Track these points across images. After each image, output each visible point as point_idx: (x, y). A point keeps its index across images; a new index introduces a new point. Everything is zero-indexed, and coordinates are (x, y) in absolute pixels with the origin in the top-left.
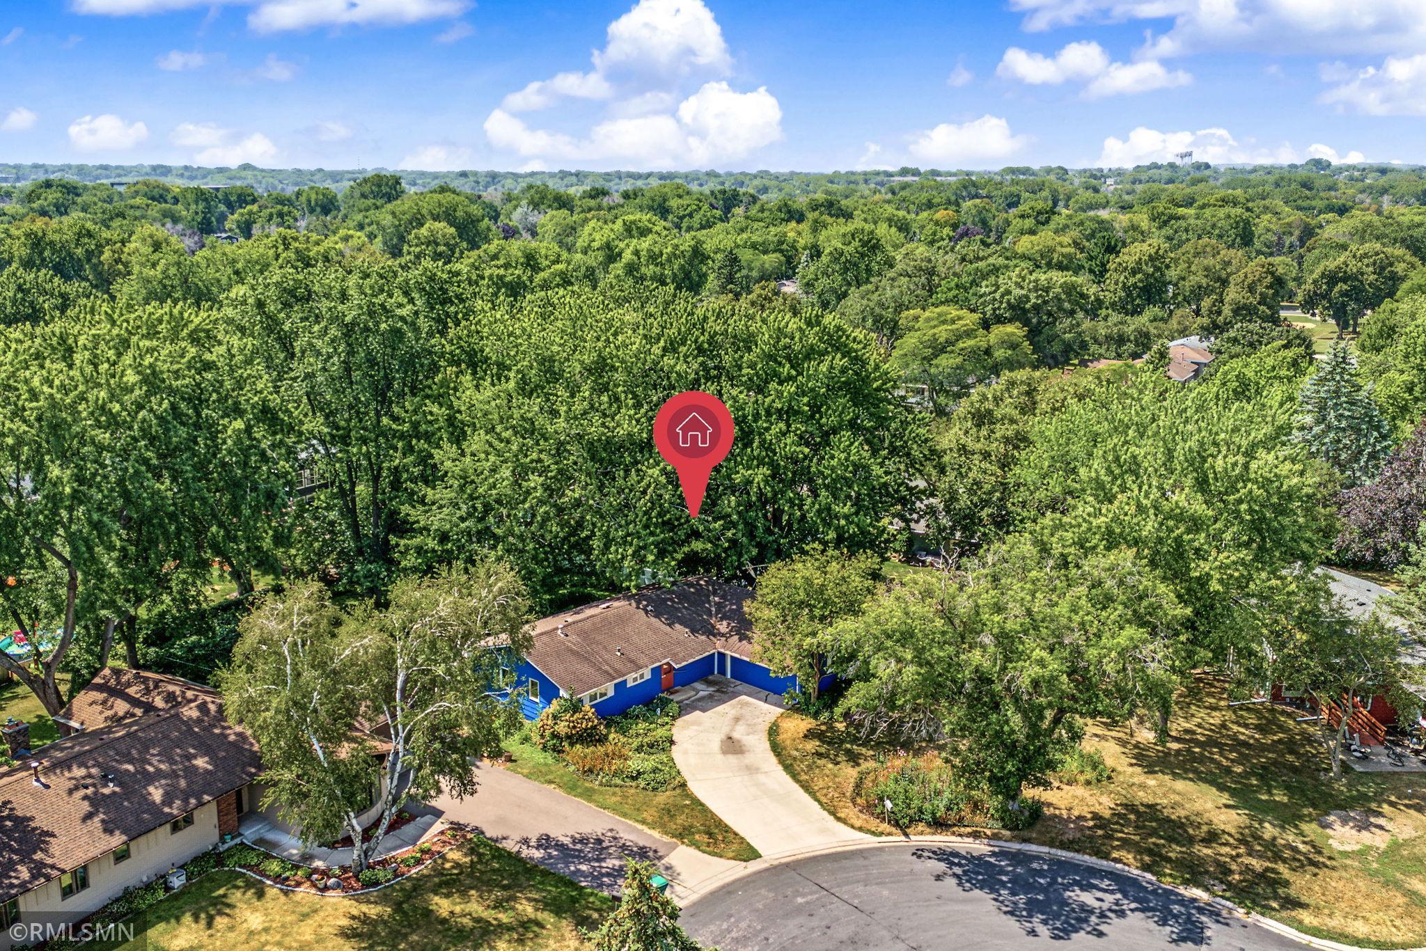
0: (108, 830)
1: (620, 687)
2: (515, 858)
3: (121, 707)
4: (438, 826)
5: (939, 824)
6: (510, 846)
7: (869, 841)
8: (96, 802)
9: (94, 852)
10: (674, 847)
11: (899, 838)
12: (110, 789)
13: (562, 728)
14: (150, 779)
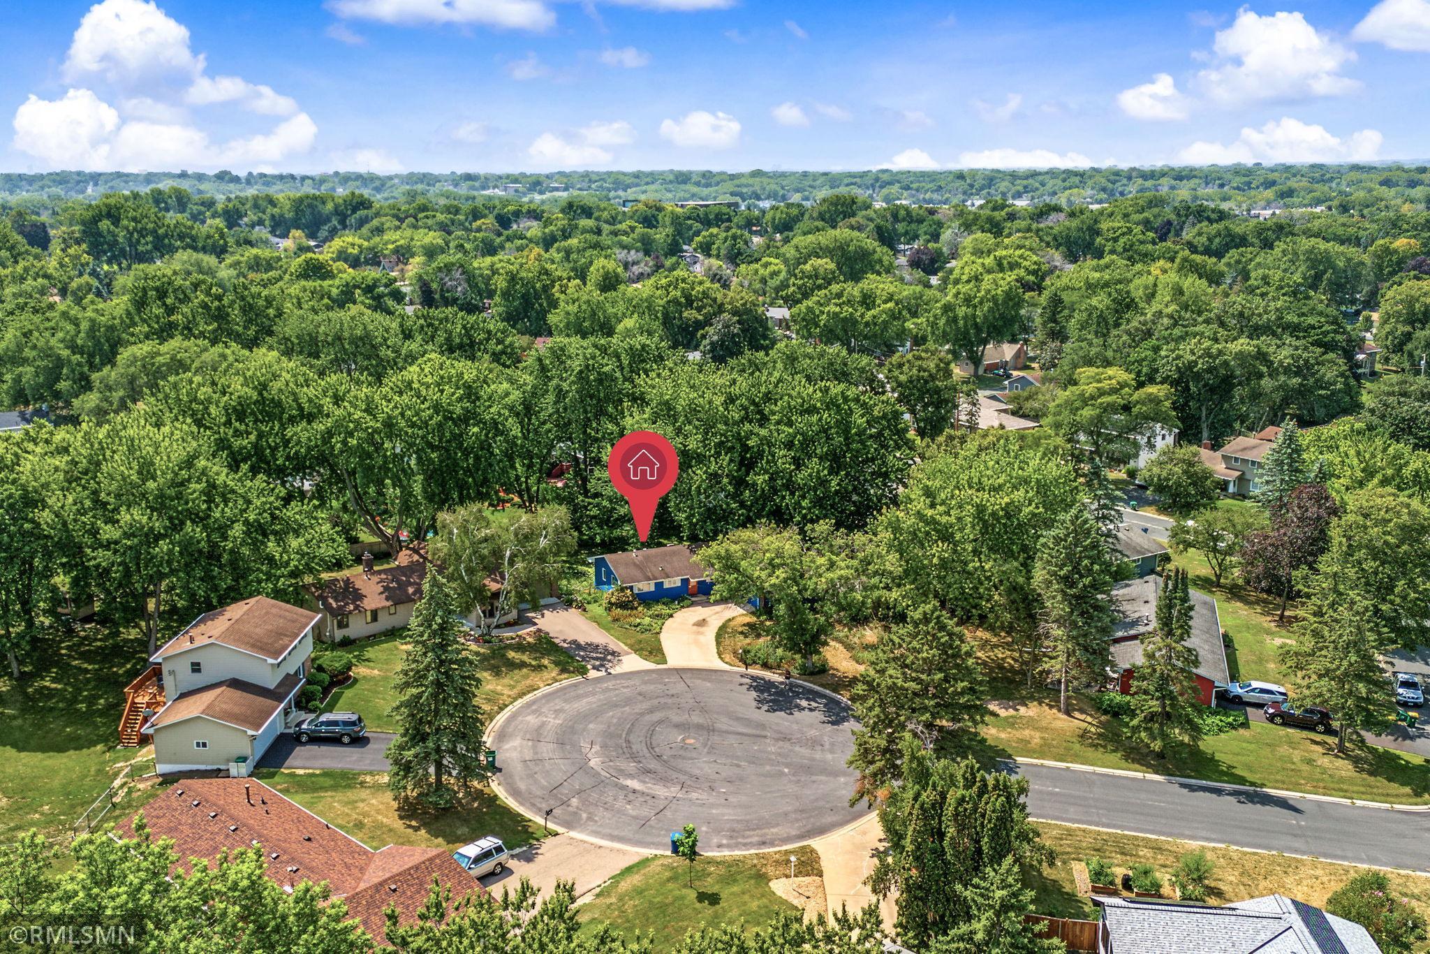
0: (387, 599)
1: (659, 585)
2: (556, 645)
3: (416, 557)
4: (533, 629)
5: (766, 666)
6: (556, 641)
7: (727, 667)
8: (386, 588)
9: (380, 606)
10: (628, 653)
11: (742, 670)
12: (394, 585)
13: (613, 600)
14: (411, 584)
